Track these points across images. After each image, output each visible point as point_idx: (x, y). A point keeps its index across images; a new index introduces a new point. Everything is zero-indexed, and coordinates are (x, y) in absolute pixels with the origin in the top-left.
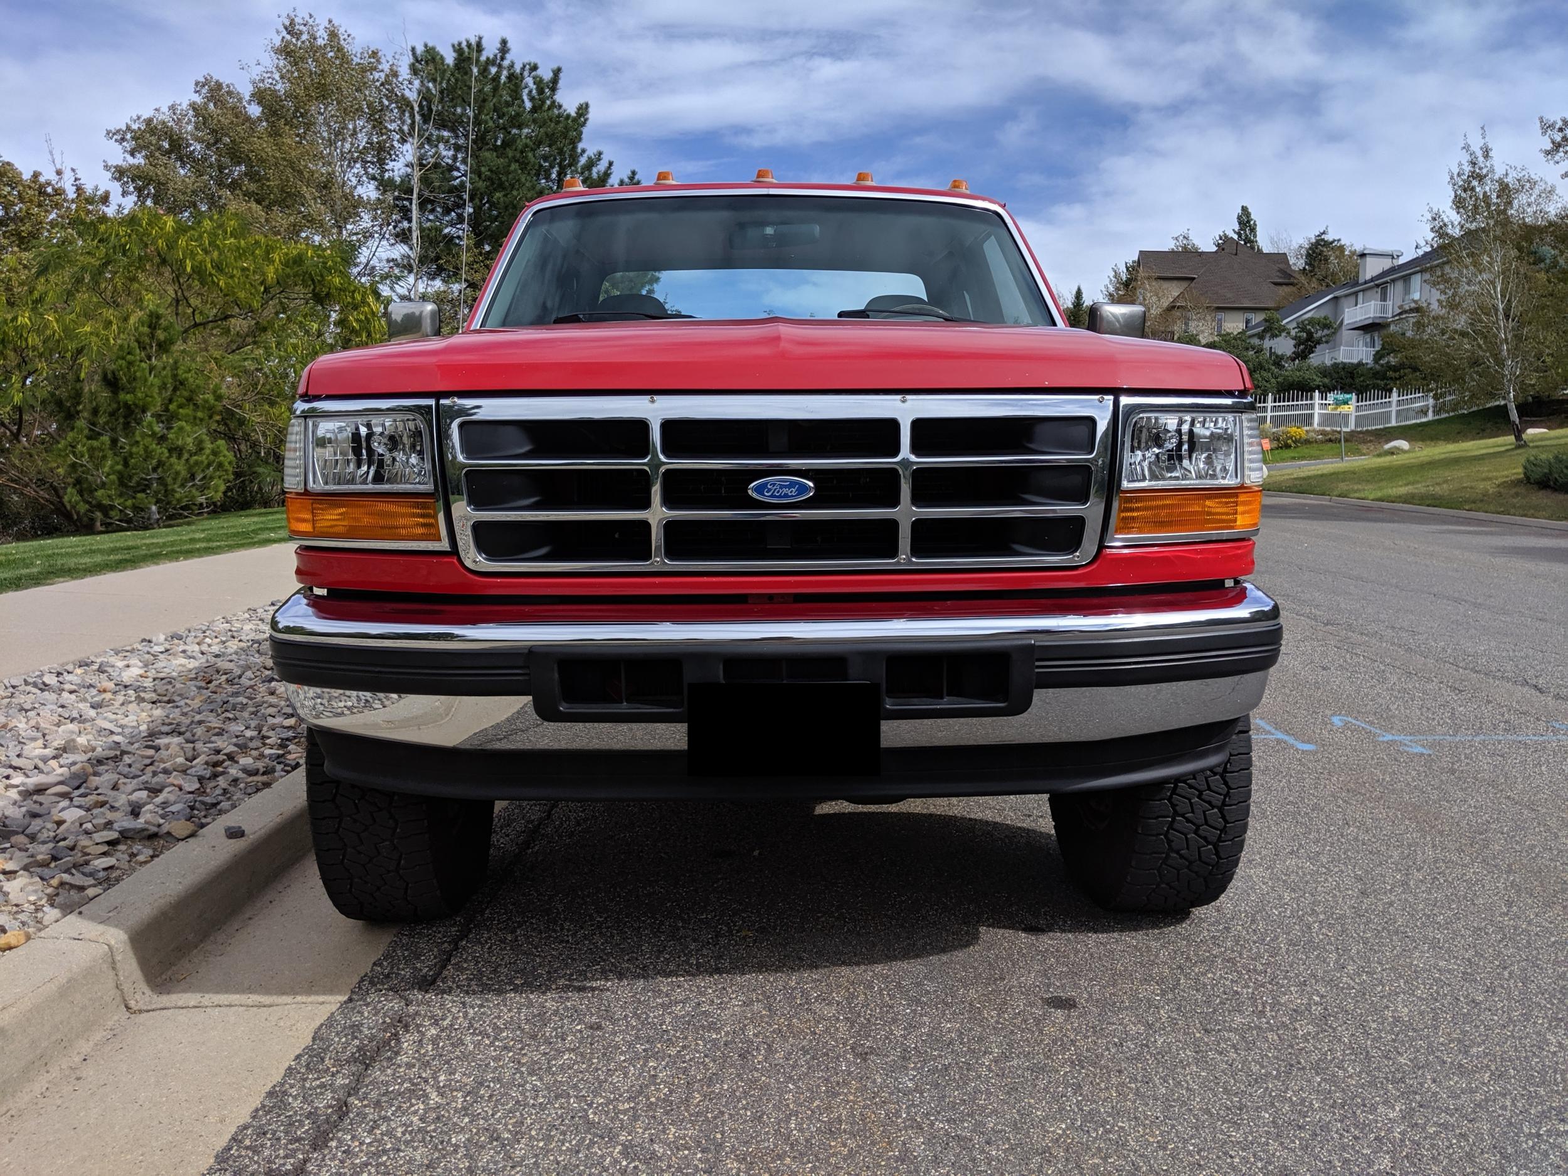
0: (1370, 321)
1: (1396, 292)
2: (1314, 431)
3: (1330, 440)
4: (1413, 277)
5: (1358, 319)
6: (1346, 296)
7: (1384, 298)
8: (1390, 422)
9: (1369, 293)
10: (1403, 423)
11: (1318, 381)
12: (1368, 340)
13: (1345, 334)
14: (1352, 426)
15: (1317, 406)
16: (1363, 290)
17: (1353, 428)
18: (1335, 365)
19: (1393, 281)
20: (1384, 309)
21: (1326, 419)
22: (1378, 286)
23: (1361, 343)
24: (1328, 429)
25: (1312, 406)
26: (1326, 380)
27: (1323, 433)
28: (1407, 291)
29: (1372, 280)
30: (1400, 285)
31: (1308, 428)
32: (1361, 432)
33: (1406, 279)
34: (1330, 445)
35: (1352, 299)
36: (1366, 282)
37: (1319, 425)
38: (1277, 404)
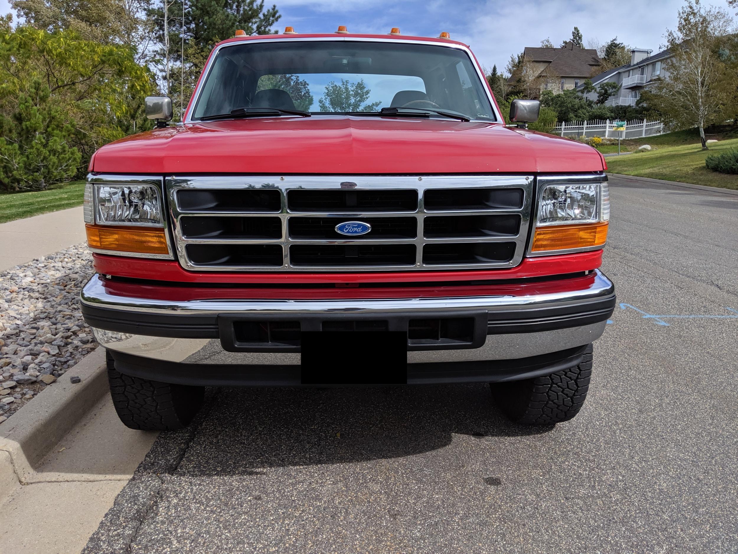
0: (635, 85)
1: (648, 70)
2: (606, 139)
3: (613, 144)
4: (657, 63)
5: (629, 84)
6: (624, 72)
7: (642, 74)
8: (642, 135)
9: (635, 71)
10: (648, 136)
11: (609, 114)
12: (634, 94)
13: (623, 91)
14: (624, 137)
15: (607, 127)
16: (632, 69)
17: (624, 138)
18: (617, 106)
19: (647, 65)
20: (642, 79)
21: (612, 134)
22: (640, 67)
23: (630, 95)
24: (612, 138)
25: (605, 127)
26: (613, 114)
27: (610, 140)
28: (654, 70)
29: (637, 64)
30: (650, 67)
31: (602, 138)
32: (628, 140)
33: (654, 64)
34: (613, 146)
35: (627, 74)
36: (634, 65)
37: (608, 136)
38: (589, 126)
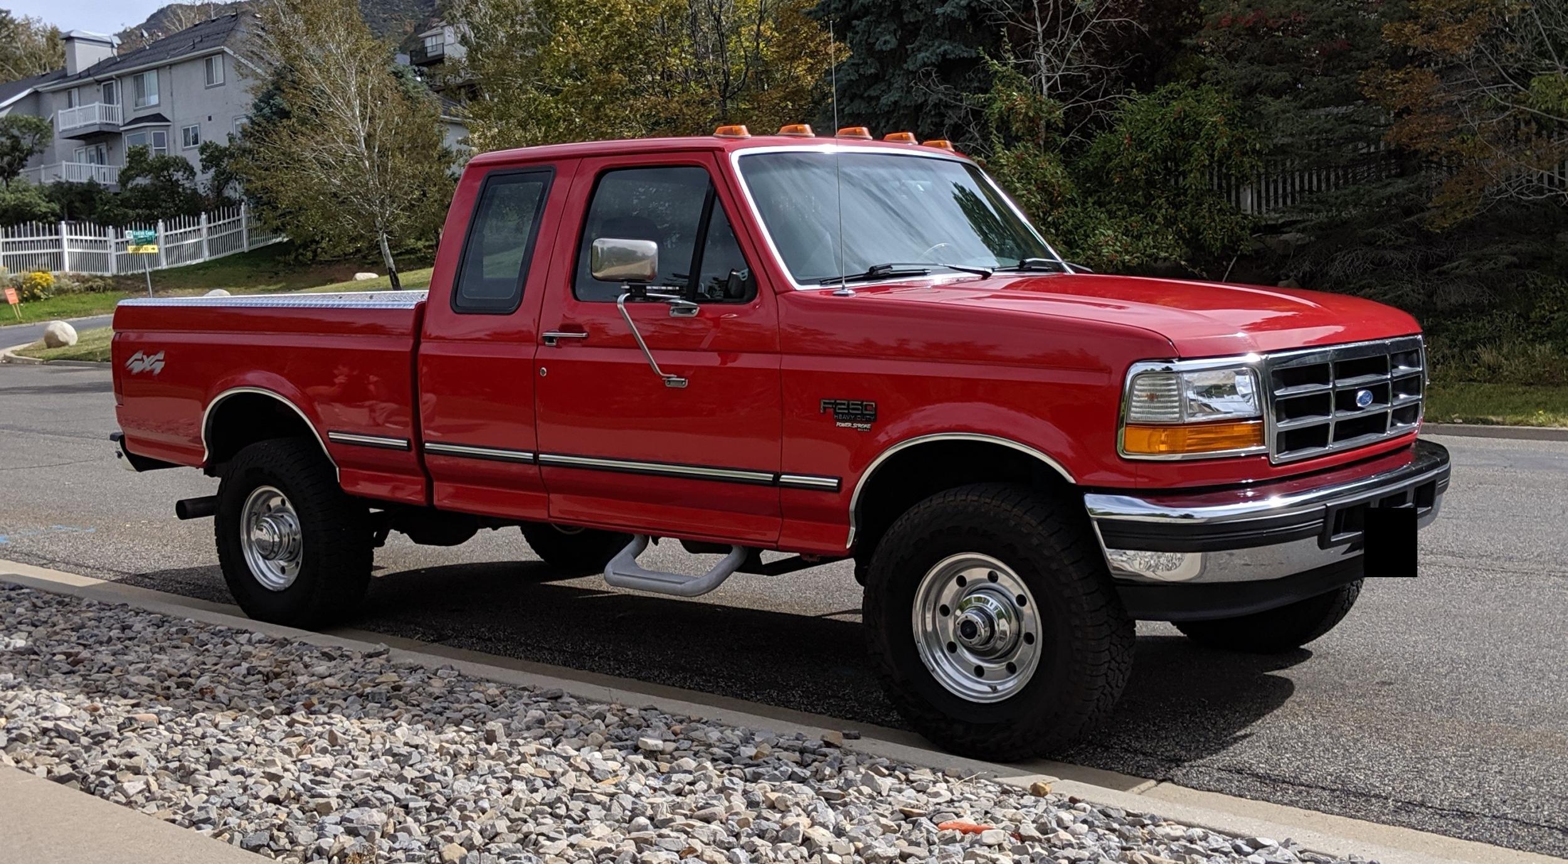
0: (96, 129)
1: (125, 91)
2: (65, 276)
3: (92, 289)
4: (146, 75)
5: (78, 125)
6: (54, 92)
7: (109, 99)
8: (158, 263)
9: (86, 91)
10: (175, 266)
11: (44, 207)
12: (94, 153)
13: (59, 143)
14: (113, 270)
15: (65, 243)
16: (78, 87)
17: (115, 272)
18: (58, 185)
19: (119, 77)
20: (109, 114)
21: (82, 261)
22: (99, 82)
23: (83, 156)
24: (85, 273)
25: (58, 243)
26: (56, 207)
27: (78, 278)
28: (140, 92)
29: (88, 72)
30: (129, 84)
31: (57, 273)
32: (126, 277)
33: (138, 76)
34: (92, 294)
35: (64, 97)
36: (80, 76)
37: (71, 268)
38: (10, 239)
